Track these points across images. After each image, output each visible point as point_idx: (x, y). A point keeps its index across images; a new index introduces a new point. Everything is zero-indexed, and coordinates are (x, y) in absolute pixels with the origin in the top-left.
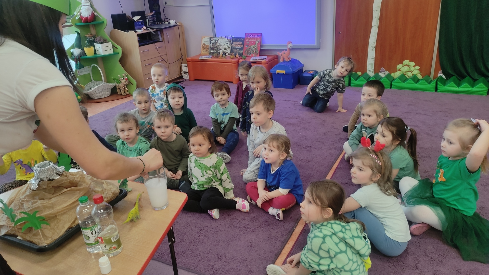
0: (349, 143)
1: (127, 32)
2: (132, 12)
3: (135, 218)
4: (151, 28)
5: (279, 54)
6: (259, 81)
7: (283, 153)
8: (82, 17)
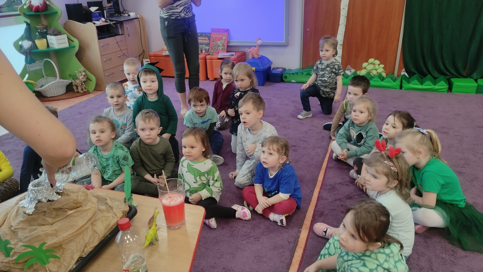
0: (337, 142)
1: (85, 23)
2: (88, 2)
3: (155, 240)
4: (110, 20)
5: (247, 50)
6: (243, 79)
7: (283, 156)
8: (32, 5)
